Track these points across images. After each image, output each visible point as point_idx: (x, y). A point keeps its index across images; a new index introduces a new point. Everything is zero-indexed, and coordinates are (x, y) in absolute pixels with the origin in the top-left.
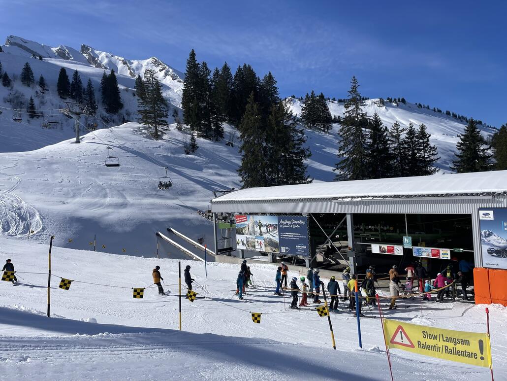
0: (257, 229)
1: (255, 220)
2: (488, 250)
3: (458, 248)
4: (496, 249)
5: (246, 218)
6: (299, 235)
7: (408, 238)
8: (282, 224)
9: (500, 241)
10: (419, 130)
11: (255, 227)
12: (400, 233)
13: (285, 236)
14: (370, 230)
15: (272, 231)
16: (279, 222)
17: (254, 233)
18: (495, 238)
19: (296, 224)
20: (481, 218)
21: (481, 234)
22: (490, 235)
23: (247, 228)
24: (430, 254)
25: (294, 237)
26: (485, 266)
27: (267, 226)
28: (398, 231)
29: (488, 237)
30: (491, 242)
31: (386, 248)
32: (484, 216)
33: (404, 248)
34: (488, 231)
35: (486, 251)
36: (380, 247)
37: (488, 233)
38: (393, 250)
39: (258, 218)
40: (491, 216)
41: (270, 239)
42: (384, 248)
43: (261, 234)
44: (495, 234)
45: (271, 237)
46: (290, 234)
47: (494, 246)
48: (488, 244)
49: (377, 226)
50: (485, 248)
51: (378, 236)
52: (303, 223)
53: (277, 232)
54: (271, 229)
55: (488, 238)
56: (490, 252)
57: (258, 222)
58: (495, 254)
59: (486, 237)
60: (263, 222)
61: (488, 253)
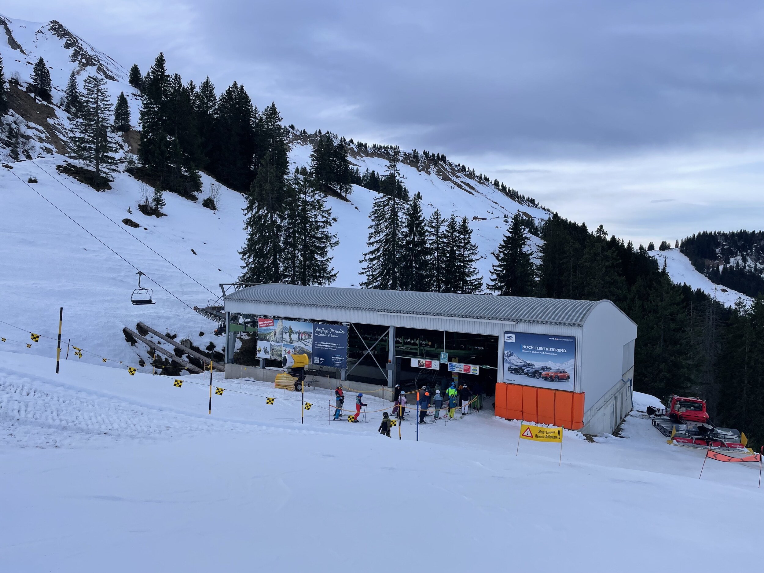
0: (286, 336)
1: (284, 326)
2: (508, 368)
3: (486, 365)
4: (514, 367)
5: (273, 322)
6: (337, 346)
7: (445, 354)
8: (318, 332)
9: (518, 361)
10: (461, 224)
11: (284, 334)
12: (438, 348)
13: (321, 345)
14: (409, 343)
15: (305, 339)
16: (314, 330)
17: (282, 339)
18: (515, 358)
19: (334, 334)
20: (505, 341)
21: (504, 354)
22: (511, 355)
23: (273, 334)
24: (463, 369)
25: (330, 347)
26: (505, 381)
27: (299, 333)
28: (436, 346)
29: (509, 356)
30: (511, 361)
31: (424, 362)
32: (508, 339)
33: (440, 363)
34: (510, 352)
35: (507, 369)
36: (419, 362)
37: (510, 353)
38: (431, 364)
39: (288, 324)
40: (513, 340)
41: (302, 348)
42: (422, 362)
43: (291, 342)
44: (515, 355)
45: (303, 346)
46: (327, 343)
47: (513, 364)
48: (509, 363)
49: (417, 340)
50: (507, 366)
51: (416, 349)
52: (343, 333)
53: (311, 340)
54: (303, 337)
55: (510, 358)
56: (510, 369)
57: (289, 328)
58: (513, 372)
59: (508, 356)
60: (295, 329)
61: (509, 370)
